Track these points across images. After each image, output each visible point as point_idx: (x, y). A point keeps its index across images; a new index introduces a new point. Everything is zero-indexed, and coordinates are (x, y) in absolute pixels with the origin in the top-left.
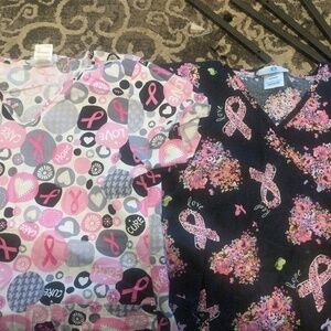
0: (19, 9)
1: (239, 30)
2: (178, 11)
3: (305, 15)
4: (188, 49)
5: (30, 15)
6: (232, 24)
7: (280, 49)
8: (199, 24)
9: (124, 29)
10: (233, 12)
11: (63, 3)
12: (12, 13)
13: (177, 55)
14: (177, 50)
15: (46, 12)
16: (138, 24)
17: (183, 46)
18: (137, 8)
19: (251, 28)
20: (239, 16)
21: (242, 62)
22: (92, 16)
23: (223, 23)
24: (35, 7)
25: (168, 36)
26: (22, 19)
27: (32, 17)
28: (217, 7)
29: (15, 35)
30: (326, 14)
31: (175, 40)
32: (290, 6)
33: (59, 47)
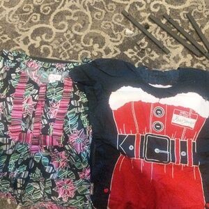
0: (29, 16)
1: (153, 34)
2: (120, 21)
3: (191, 27)
4: (124, 43)
5: (35, 20)
6: (149, 30)
7: (175, 46)
8: (131, 29)
9: (88, 31)
10: (150, 23)
11: (54, 13)
12: (25, 18)
13: (117, 47)
14: (117, 44)
15: (44, 18)
16: (96, 28)
17: (121, 42)
18: (96, 18)
19: (160, 33)
20: (153, 26)
21: (154, 53)
22: (71, 22)
23: (144, 30)
24: (39, 15)
25: (113, 35)
26: (31, 22)
27: (37, 21)
28: (141, 20)
29: (27, 31)
30: (202, 27)
31: (117, 38)
32: (182, 21)
33: (52, 39)
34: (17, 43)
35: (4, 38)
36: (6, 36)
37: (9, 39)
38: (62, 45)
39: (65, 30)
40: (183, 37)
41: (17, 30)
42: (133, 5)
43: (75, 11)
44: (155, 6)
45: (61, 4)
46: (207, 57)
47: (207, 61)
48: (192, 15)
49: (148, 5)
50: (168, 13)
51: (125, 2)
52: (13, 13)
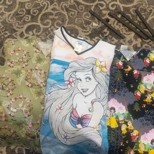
0: (23, 17)
1: (112, 25)
2: (88, 18)
3: (139, 19)
4: (92, 33)
6: (110, 23)
7: (128, 33)
8: (96, 23)
9: (66, 25)
10: (109, 18)
11: (41, 14)
12: (20, 19)
13: (87, 36)
14: (87, 34)
15: (34, 18)
16: (72, 23)
17: (90, 32)
18: (71, 16)
19: (117, 24)
20: (112, 20)
21: (114, 38)
22: (53, 20)
23: (106, 23)
24: (30, 16)
25: (84, 28)
26: (24, 21)
27: (28, 20)
28: (103, 16)
29: (22, 28)
30: (147, 18)
31: (87, 29)
32: (132, 15)
33: (40, 33)
34: (15, 36)
35: (6, 34)
36: (7, 32)
37: (9, 34)
38: (48, 37)
39: (49, 26)
40: (134, 27)
41: (15, 28)
42: (96, 6)
43: (56, 12)
44: (113, 6)
45: (45, 8)
46: (151, 40)
47: (152, 42)
48: (139, 10)
49: (107, 5)
50: (122, 10)
51: (91, 4)
52: (11, 16)
